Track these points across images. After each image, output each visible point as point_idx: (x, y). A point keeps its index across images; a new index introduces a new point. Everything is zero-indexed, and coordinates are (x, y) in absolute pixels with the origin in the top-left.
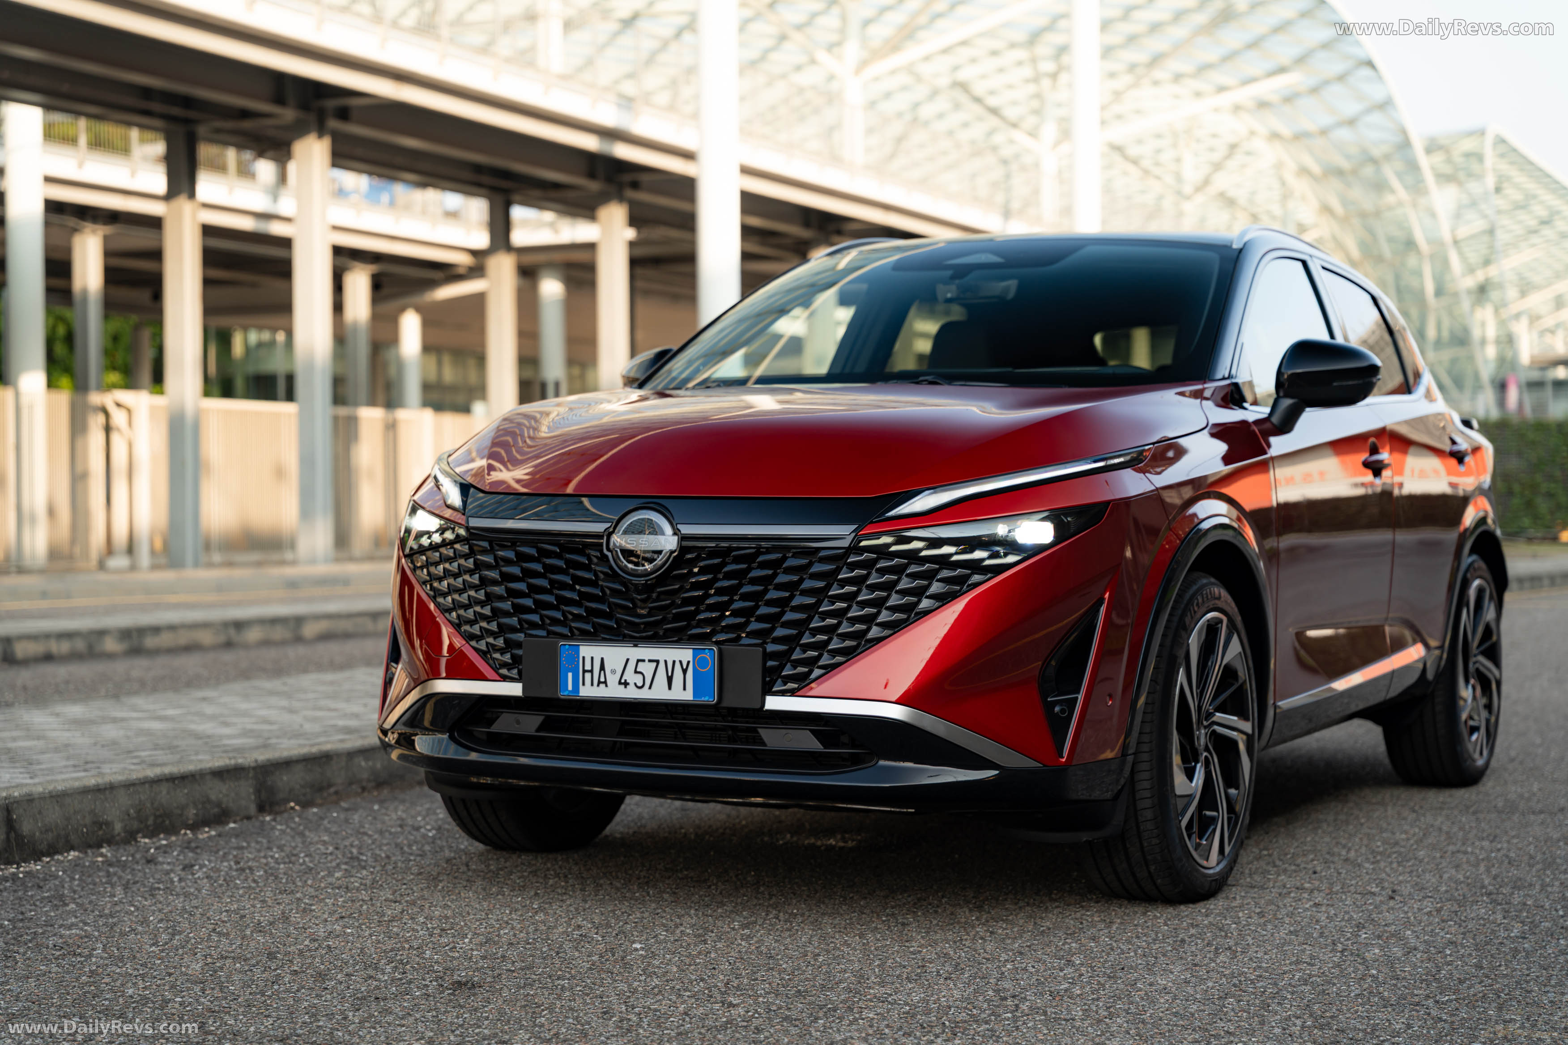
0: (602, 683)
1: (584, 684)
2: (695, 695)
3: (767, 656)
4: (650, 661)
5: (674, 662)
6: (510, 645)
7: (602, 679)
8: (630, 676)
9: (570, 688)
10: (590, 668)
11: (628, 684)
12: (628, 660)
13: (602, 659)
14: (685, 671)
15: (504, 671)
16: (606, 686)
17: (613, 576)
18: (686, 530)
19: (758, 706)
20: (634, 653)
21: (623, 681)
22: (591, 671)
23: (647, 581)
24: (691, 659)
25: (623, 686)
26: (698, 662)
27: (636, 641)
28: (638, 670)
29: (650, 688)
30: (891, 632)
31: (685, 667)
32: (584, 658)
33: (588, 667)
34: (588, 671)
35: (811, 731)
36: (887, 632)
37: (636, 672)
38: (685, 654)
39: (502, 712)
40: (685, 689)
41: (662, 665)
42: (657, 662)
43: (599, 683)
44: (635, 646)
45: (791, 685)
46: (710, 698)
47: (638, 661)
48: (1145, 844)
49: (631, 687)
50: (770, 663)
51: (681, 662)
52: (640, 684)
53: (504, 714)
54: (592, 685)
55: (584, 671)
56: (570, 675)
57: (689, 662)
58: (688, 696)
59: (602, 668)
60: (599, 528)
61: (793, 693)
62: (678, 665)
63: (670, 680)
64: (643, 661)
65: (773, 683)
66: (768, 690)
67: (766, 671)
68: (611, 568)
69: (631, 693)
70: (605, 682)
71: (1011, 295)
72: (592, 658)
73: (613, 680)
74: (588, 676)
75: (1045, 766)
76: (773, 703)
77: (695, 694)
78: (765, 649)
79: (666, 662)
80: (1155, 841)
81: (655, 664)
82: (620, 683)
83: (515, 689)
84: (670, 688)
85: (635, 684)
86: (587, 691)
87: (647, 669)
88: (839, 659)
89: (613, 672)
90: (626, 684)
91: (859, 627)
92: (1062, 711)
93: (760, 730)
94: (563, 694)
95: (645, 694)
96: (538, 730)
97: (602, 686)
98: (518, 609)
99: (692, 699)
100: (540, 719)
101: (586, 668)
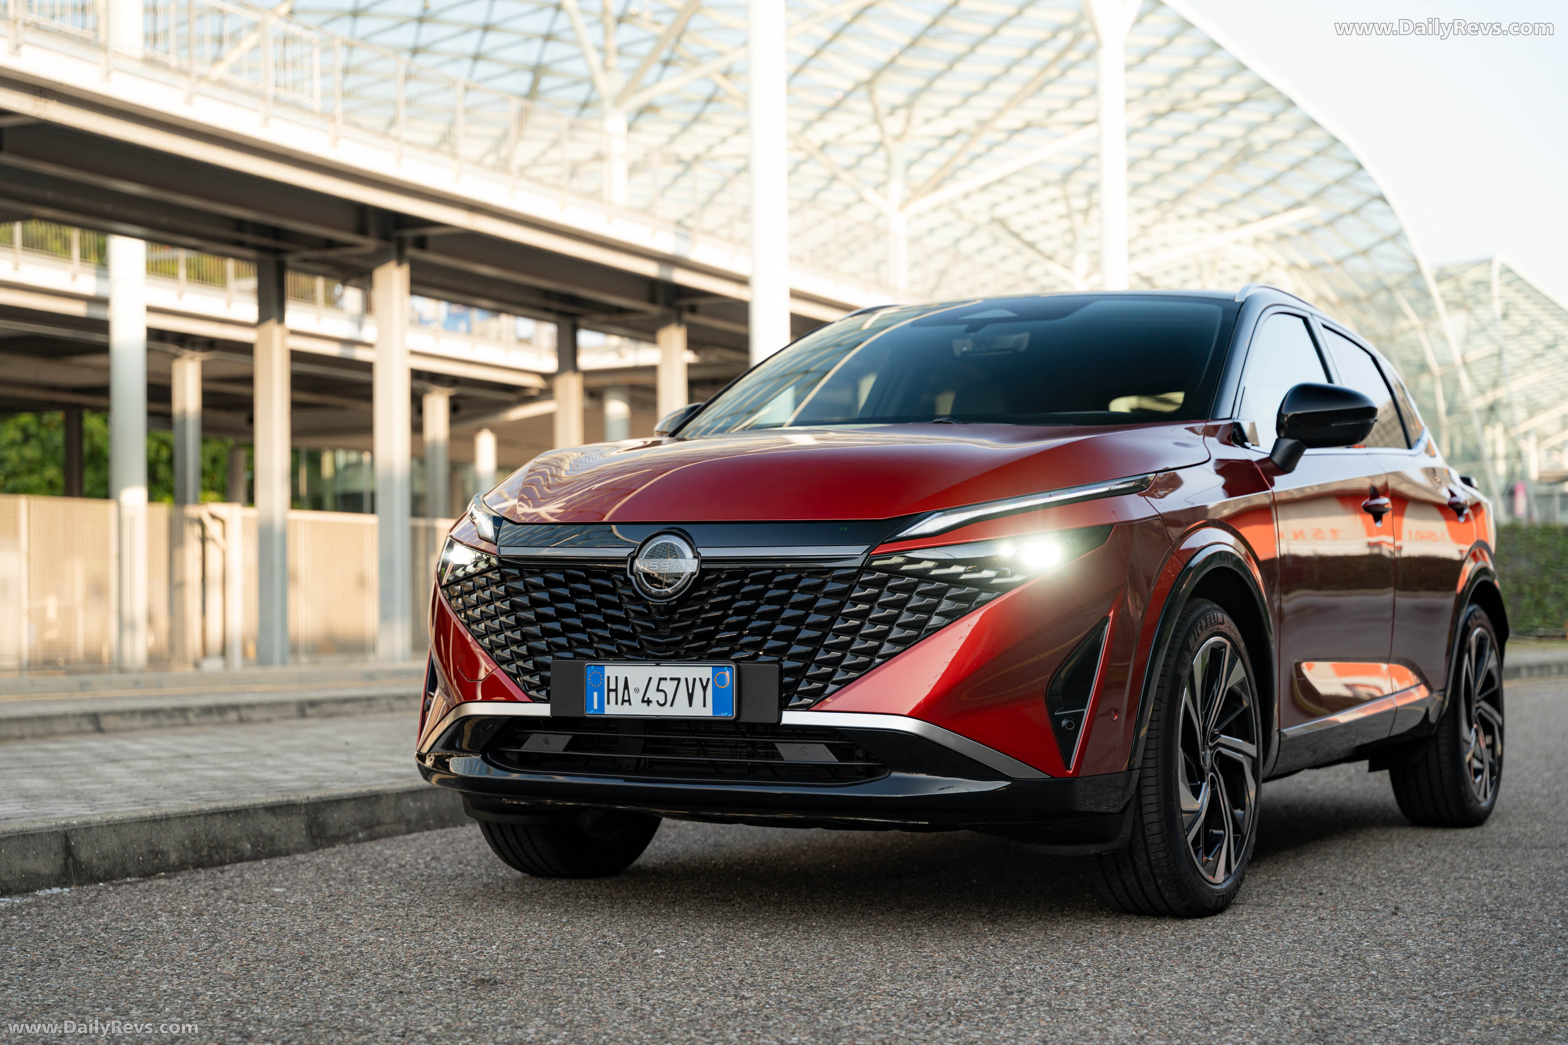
0: (626, 701)
1: (608, 703)
2: (714, 711)
3: (783, 672)
4: (672, 679)
5: (694, 680)
6: (539, 667)
7: (626, 698)
8: (652, 694)
9: (596, 707)
10: (614, 688)
11: (651, 702)
12: (650, 679)
13: (626, 678)
14: (705, 688)
16: (630, 704)
17: (637, 598)
18: (705, 553)
19: (775, 721)
20: (656, 672)
21: (646, 699)
22: (616, 690)
23: (668, 602)
24: (711, 677)
25: (646, 704)
26: (718, 679)
27: (658, 660)
28: (660, 688)
29: (672, 705)
30: (902, 648)
31: (705, 684)
32: (608, 677)
33: (613, 686)
34: (612, 690)
35: (826, 745)
36: (898, 648)
37: (658, 690)
38: (705, 672)
39: (531, 733)
40: (705, 706)
41: (683, 683)
42: (679, 680)
43: (624, 701)
44: (658, 665)
45: (807, 701)
46: (729, 714)
47: (660, 679)
48: (1153, 858)
49: (654, 705)
50: (787, 680)
51: (701, 679)
52: (662, 702)
53: (533, 735)
54: (617, 703)
55: (609, 690)
56: (596, 694)
57: (708, 680)
58: (707, 712)
59: (626, 687)
60: (623, 552)
61: (807, 708)
62: (698, 682)
63: (690, 697)
64: (665, 679)
65: (789, 698)
66: (784, 705)
67: (783, 687)
68: (635, 591)
69: (653, 711)
70: (629, 701)
71: (1023, 347)
72: (617, 678)
73: (636, 698)
74: (612, 695)
75: (1052, 777)
76: (790, 718)
78: (781, 666)
79: (686, 679)
80: (1162, 855)
81: (676, 682)
82: (643, 701)
83: (543, 710)
84: (690, 705)
85: (658, 702)
86: (613, 709)
87: (669, 687)
88: (852, 674)
89: (637, 690)
90: (649, 702)
91: (871, 643)
92: (1069, 725)
93: (777, 745)
94: (589, 713)
95: (667, 712)
96: (565, 750)
97: (626, 704)
98: (547, 633)
99: (711, 715)
100: (568, 738)
101: (611, 688)
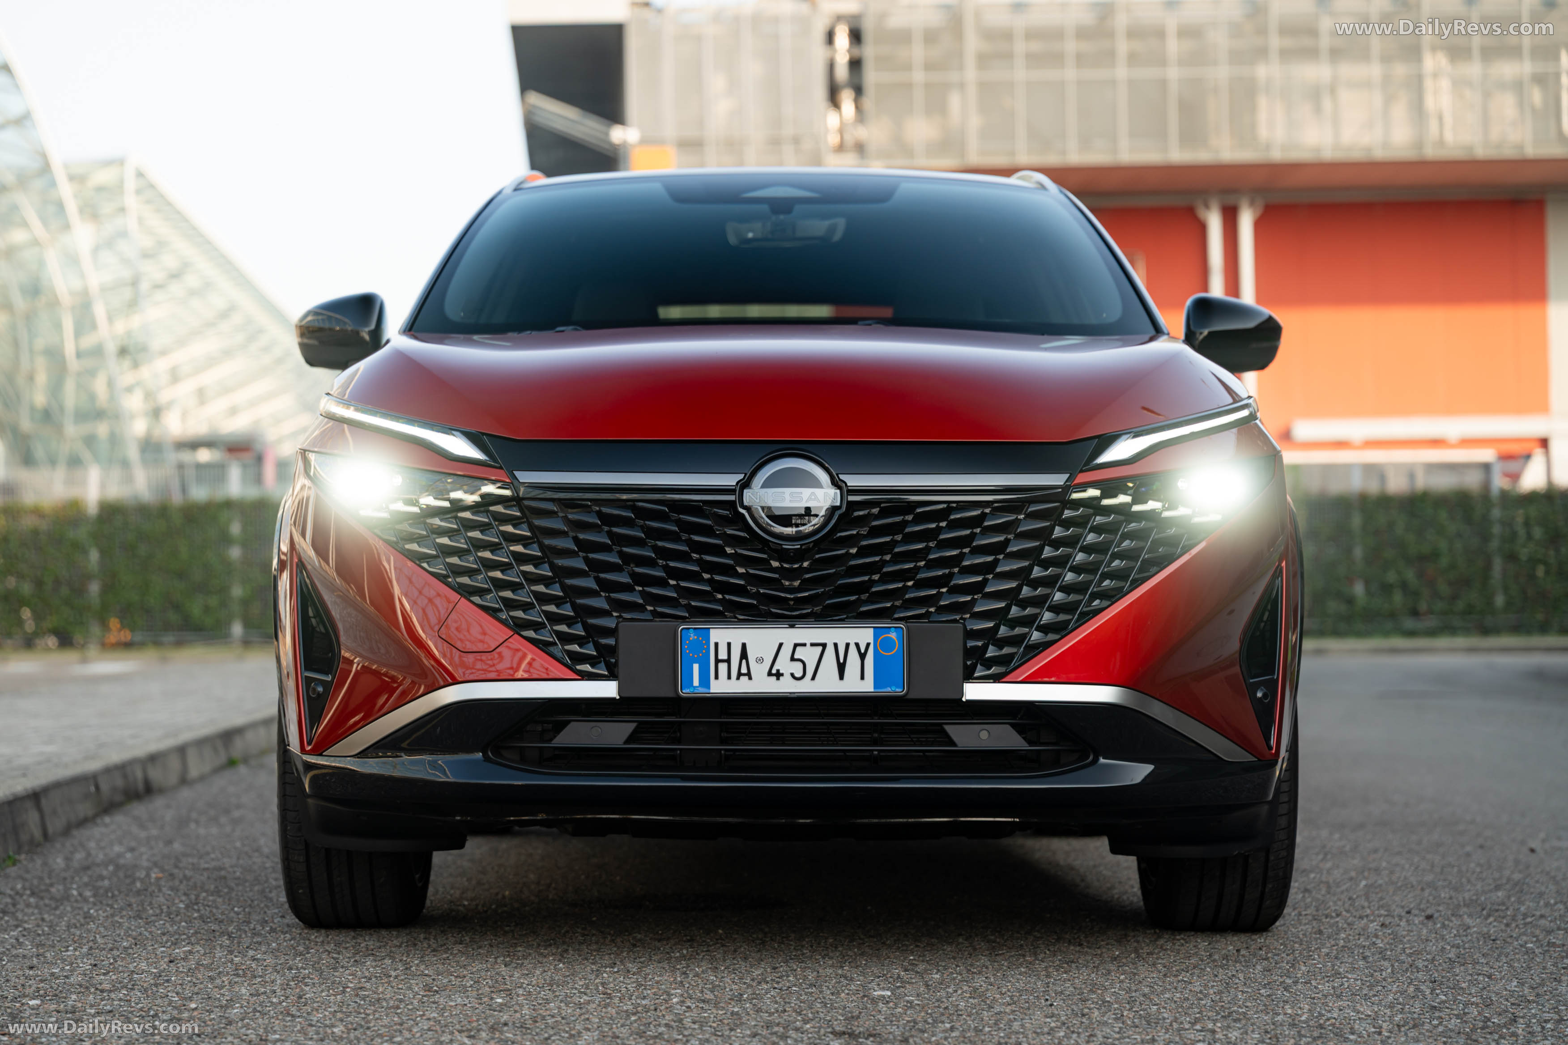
0: (744, 675)
1: (717, 677)
3: (971, 634)
4: (812, 645)
5: (848, 645)
6: (593, 633)
7: (744, 670)
8: (784, 664)
9: (696, 682)
10: (725, 657)
11: (782, 675)
12: (781, 645)
13: (744, 646)
14: (863, 656)
15: (587, 667)
16: (750, 678)
17: (754, 540)
18: (853, 481)
19: (954, 696)
20: (789, 635)
21: (774, 671)
22: (728, 661)
23: (801, 545)
24: (871, 641)
25: (774, 678)
26: (881, 644)
27: (792, 621)
28: (796, 657)
29: (813, 678)
31: (863, 651)
32: (716, 645)
33: (723, 655)
34: (723, 661)
35: (1012, 725)
37: (793, 659)
38: (864, 635)
40: (862, 678)
41: (830, 650)
42: (824, 646)
43: (740, 675)
44: (792, 626)
45: (993, 670)
46: (898, 688)
47: (796, 645)
49: (786, 678)
50: (971, 644)
51: (857, 645)
52: (798, 675)
53: (572, 724)
54: (729, 677)
55: (718, 661)
56: (696, 667)
57: (868, 645)
58: (867, 686)
59: (744, 655)
60: (730, 480)
61: (997, 679)
62: (853, 650)
63: (841, 668)
64: (804, 645)
65: (973, 668)
66: (969, 676)
67: (969, 653)
68: (751, 531)
69: (786, 687)
70: (749, 675)
72: (729, 644)
73: (759, 671)
74: (723, 667)
75: (1259, 760)
76: (974, 691)
77: (876, 684)
78: (965, 627)
79: (836, 645)
81: (820, 648)
82: (770, 674)
83: (608, 689)
84: (841, 677)
85: (792, 675)
86: (722, 686)
87: (810, 655)
88: (1051, 637)
89: (760, 660)
90: (779, 675)
92: (1265, 696)
93: (947, 727)
94: (685, 692)
95: (806, 687)
96: (623, 742)
97: (744, 679)
98: (607, 586)
99: (872, 690)
101: (720, 657)
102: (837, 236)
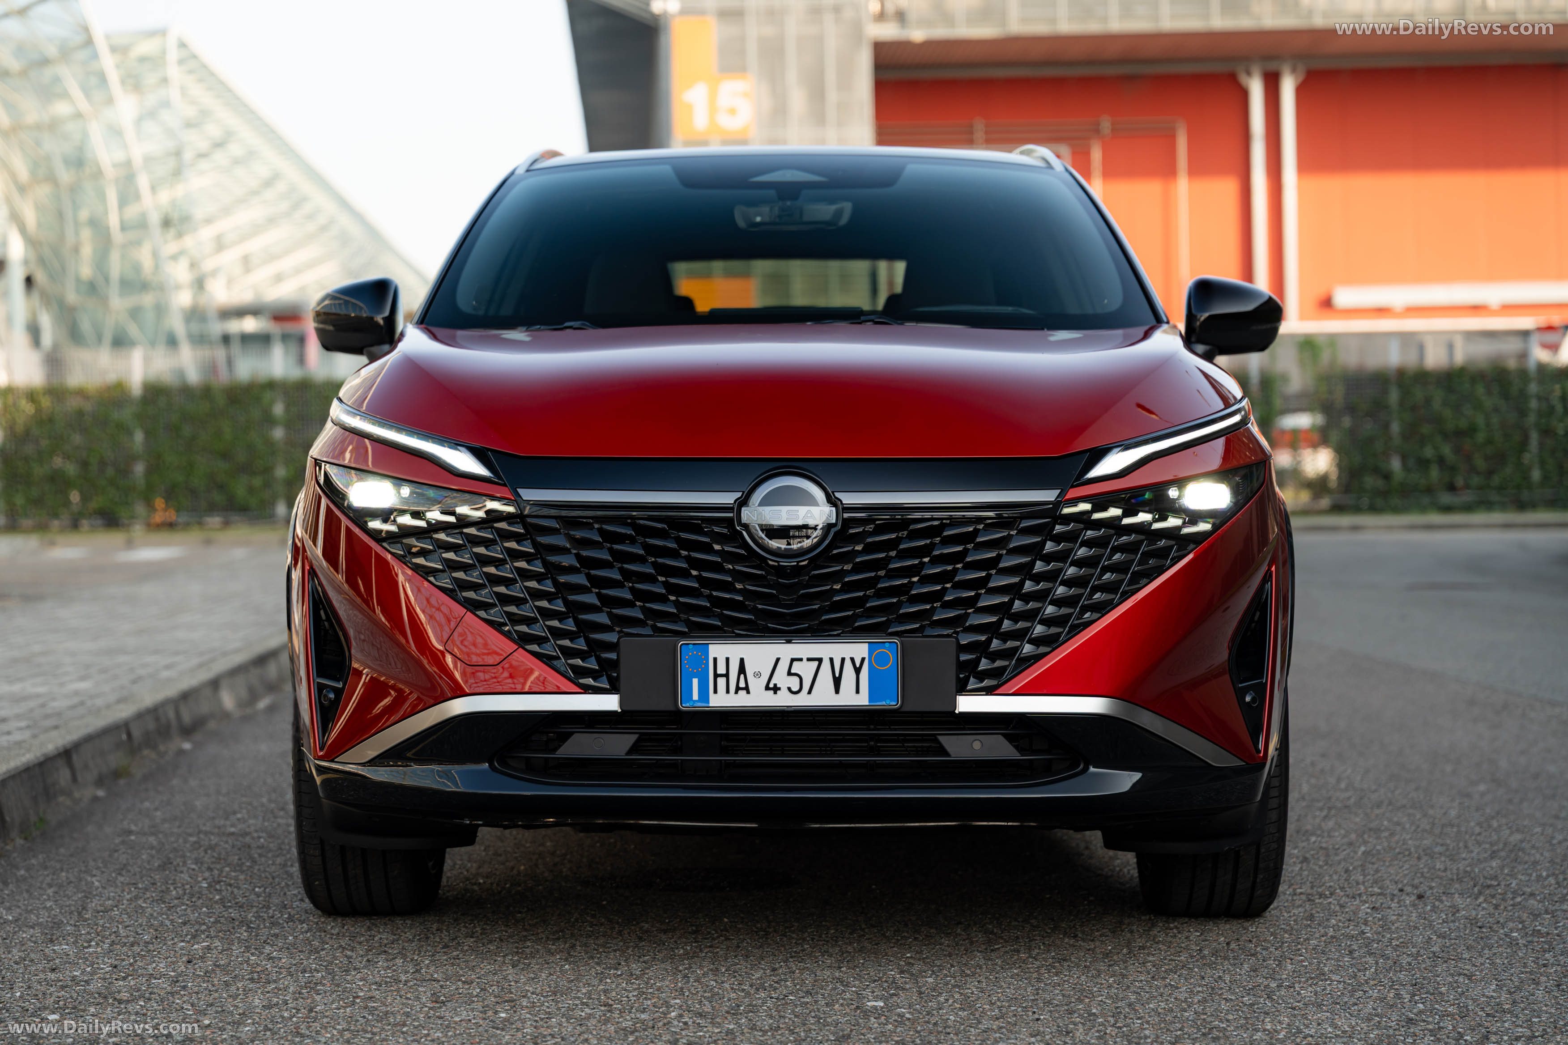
0: (742, 689)
1: (715, 691)
3: (961, 649)
4: (809, 660)
5: (843, 660)
6: (595, 647)
7: (742, 684)
8: (781, 679)
9: (695, 697)
10: (724, 672)
11: (779, 689)
12: (778, 660)
13: (742, 660)
14: (858, 671)
15: (590, 681)
16: (748, 692)
17: (751, 557)
18: (848, 499)
19: (947, 708)
20: (786, 651)
21: (771, 685)
22: (727, 675)
23: (798, 562)
24: (866, 656)
25: (772, 692)
26: (875, 658)
27: (789, 635)
28: (793, 671)
29: (810, 692)
31: (858, 665)
32: (715, 660)
33: (721, 670)
34: (721, 675)
35: (1004, 735)
37: (790, 673)
38: (859, 650)
39: (576, 733)
40: (858, 692)
41: (826, 665)
42: (820, 660)
43: (738, 689)
44: (789, 642)
45: (987, 683)
46: (892, 702)
47: (793, 660)
49: (783, 692)
50: (964, 657)
51: (852, 660)
52: (795, 689)
53: (575, 735)
54: (728, 691)
55: (716, 676)
56: (695, 681)
57: (863, 659)
58: (862, 700)
59: (742, 670)
60: (728, 498)
61: (990, 691)
62: (848, 663)
63: (837, 682)
64: (801, 660)
65: (966, 681)
66: (962, 689)
67: (961, 666)
68: (746, 546)
69: (783, 700)
70: (747, 689)
72: (727, 659)
73: (757, 685)
74: (721, 682)
75: (1247, 764)
76: (967, 704)
77: (871, 698)
78: (958, 641)
79: (831, 660)
81: (816, 663)
82: (767, 688)
83: (610, 703)
84: (837, 691)
85: (789, 689)
86: (721, 700)
87: (806, 670)
88: (1043, 649)
89: (758, 675)
90: (776, 689)
92: (1253, 700)
93: (940, 738)
94: (685, 706)
95: (803, 701)
96: (628, 754)
97: (742, 693)
98: (608, 602)
99: (867, 703)
100: (633, 738)
101: (719, 672)
102: (844, 220)
